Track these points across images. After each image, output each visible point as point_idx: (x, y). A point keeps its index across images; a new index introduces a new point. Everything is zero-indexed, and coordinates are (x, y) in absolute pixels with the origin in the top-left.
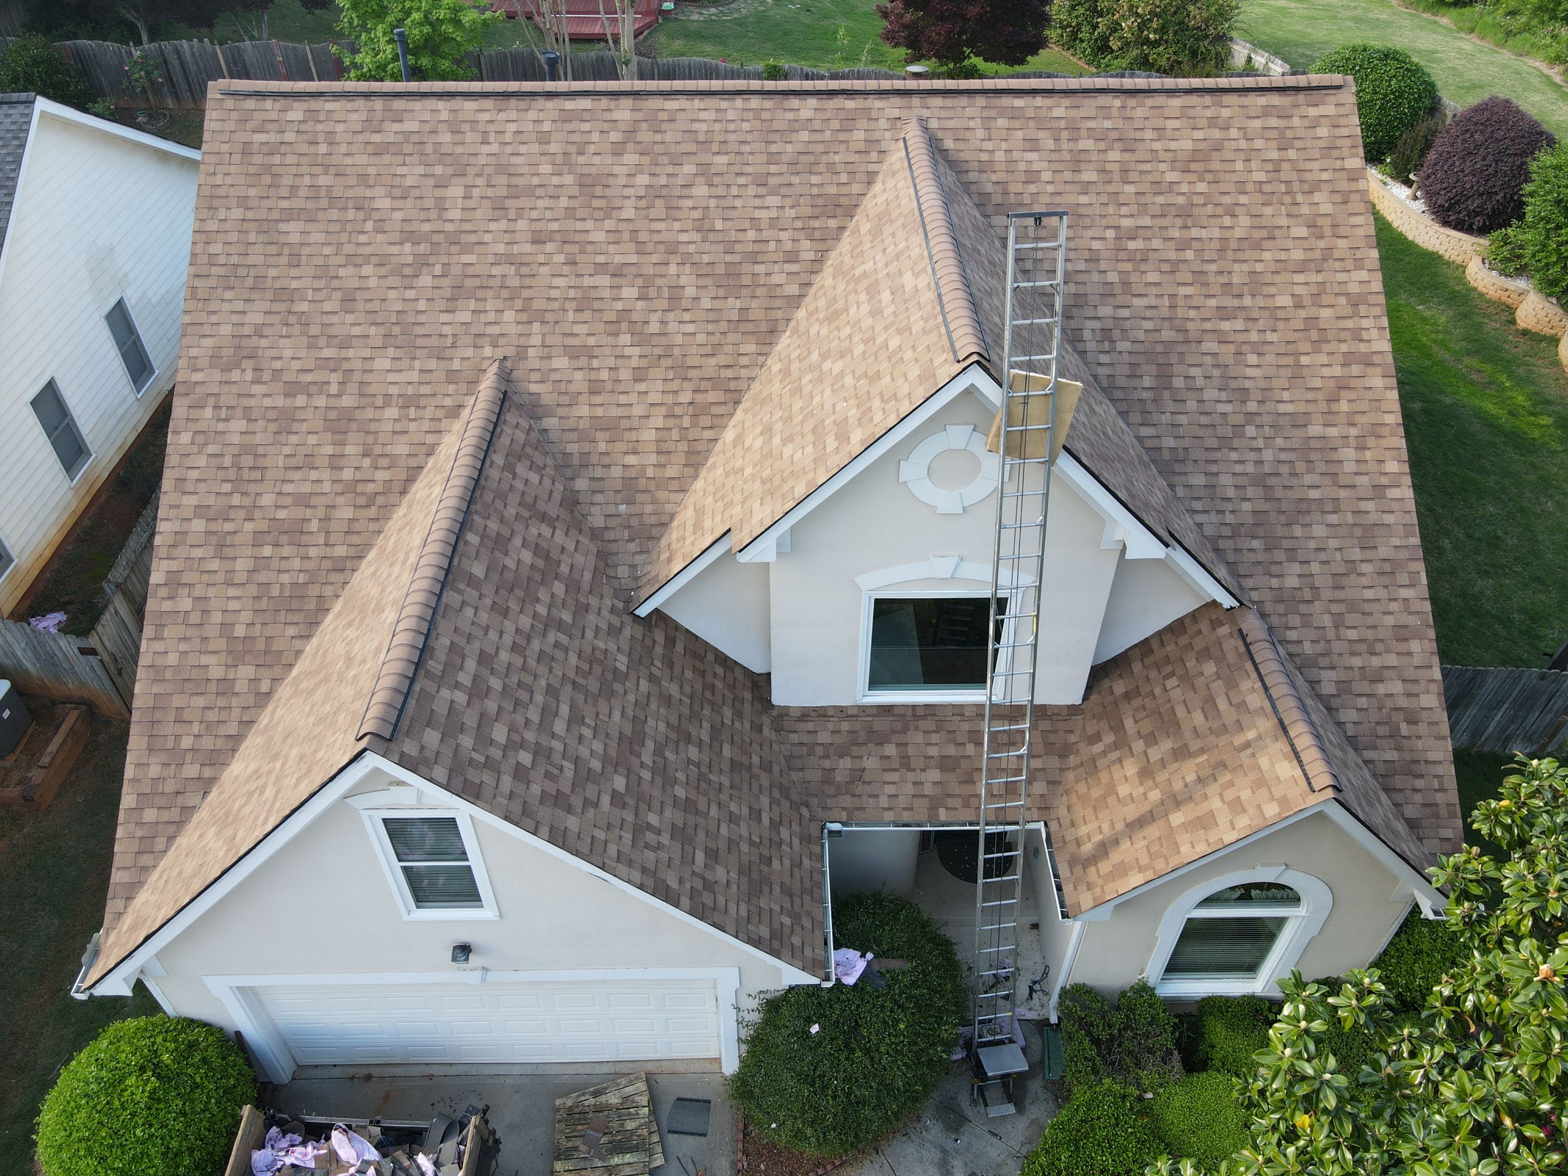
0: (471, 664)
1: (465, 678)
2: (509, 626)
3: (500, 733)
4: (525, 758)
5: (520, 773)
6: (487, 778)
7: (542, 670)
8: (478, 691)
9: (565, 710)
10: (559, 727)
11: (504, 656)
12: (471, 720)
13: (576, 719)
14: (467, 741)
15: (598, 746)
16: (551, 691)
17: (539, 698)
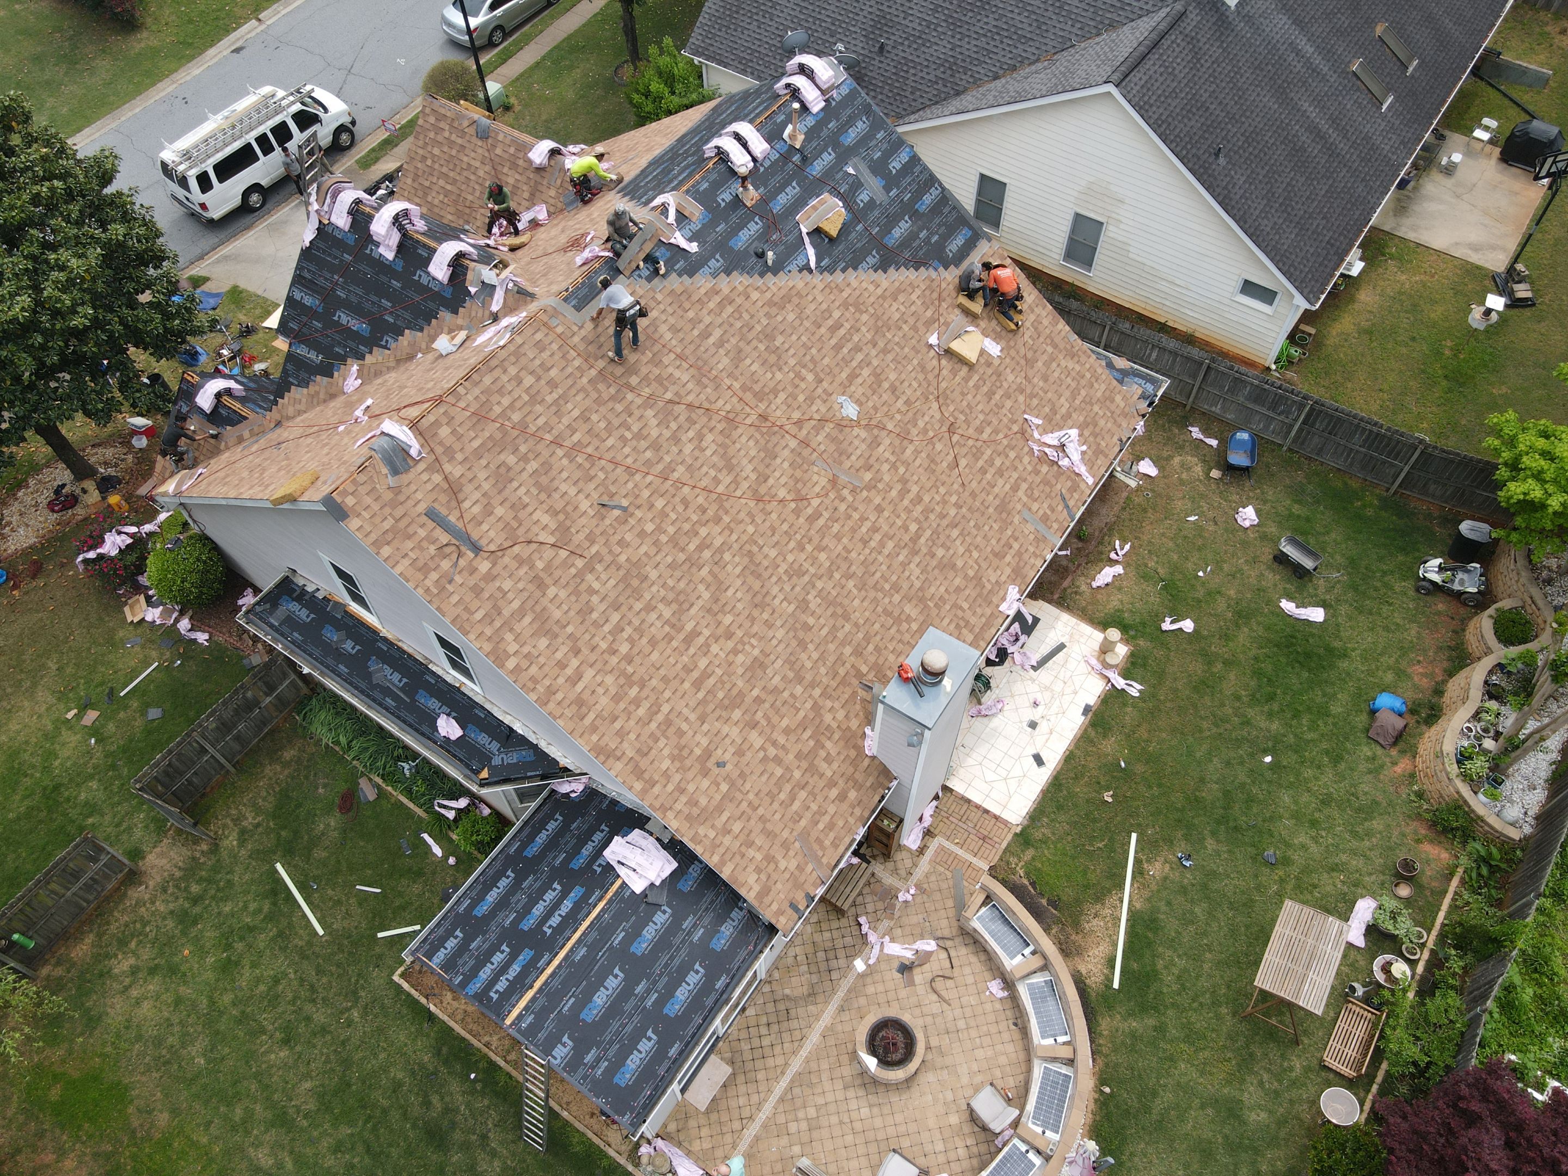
0: (459, 141)
1: (453, 137)
2: (477, 164)
3: (436, 151)
4: (429, 162)
5: (424, 158)
6: (421, 143)
7: (462, 179)
8: (451, 143)
9: (449, 187)
10: (441, 182)
11: (465, 159)
12: (439, 138)
13: (447, 193)
14: (432, 135)
15: (436, 202)
16: (455, 180)
17: (452, 174)
